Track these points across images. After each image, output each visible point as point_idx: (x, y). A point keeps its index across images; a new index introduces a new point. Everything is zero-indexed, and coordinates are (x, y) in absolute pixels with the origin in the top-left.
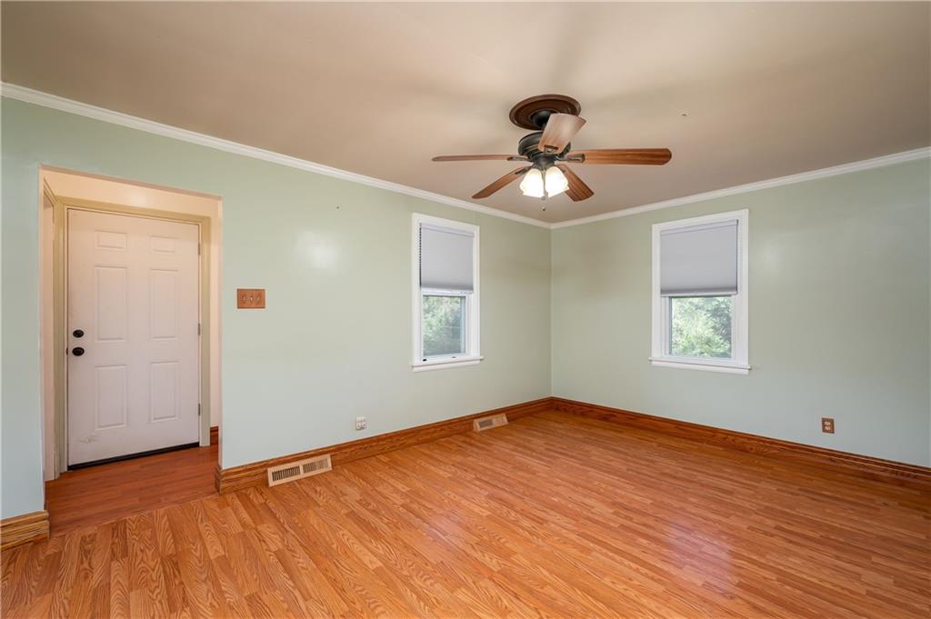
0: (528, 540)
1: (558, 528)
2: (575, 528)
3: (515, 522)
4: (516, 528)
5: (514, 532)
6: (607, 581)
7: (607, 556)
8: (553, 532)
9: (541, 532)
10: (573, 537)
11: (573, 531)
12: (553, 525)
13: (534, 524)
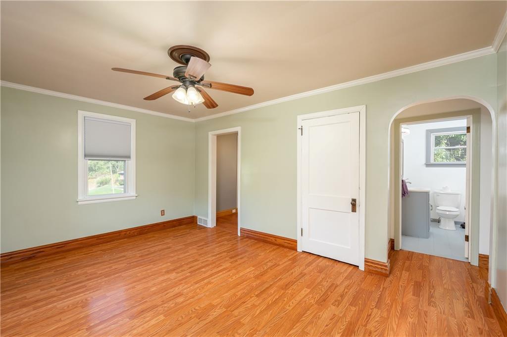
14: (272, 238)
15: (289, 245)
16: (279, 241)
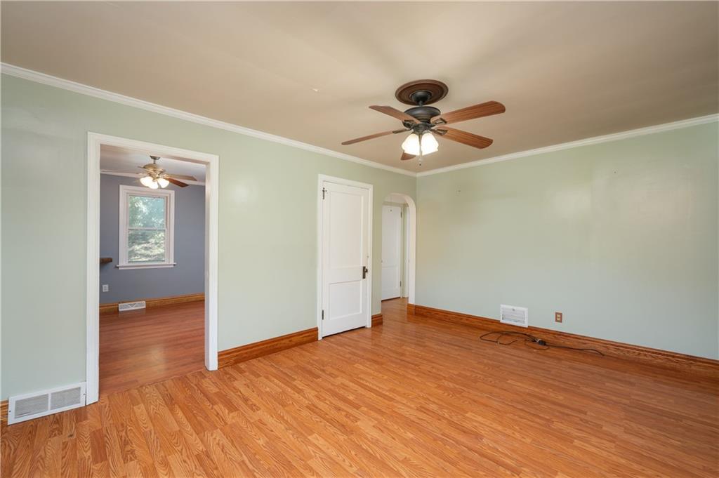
0: (429, 395)
1: (409, 404)
2: (395, 404)
3: (441, 407)
4: (440, 403)
5: (441, 400)
6: (386, 377)
7: (380, 388)
8: (413, 401)
9: (422, 401)
10: (398, 398)
11: (398, 402)
12: (413, 406)
13: (426, 406)
14: (284, 341)
15: (309, 337)
16: (295, 340)
